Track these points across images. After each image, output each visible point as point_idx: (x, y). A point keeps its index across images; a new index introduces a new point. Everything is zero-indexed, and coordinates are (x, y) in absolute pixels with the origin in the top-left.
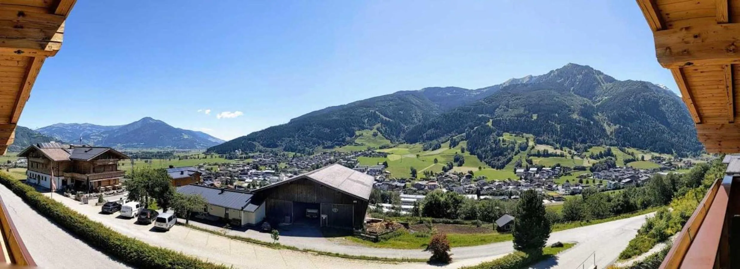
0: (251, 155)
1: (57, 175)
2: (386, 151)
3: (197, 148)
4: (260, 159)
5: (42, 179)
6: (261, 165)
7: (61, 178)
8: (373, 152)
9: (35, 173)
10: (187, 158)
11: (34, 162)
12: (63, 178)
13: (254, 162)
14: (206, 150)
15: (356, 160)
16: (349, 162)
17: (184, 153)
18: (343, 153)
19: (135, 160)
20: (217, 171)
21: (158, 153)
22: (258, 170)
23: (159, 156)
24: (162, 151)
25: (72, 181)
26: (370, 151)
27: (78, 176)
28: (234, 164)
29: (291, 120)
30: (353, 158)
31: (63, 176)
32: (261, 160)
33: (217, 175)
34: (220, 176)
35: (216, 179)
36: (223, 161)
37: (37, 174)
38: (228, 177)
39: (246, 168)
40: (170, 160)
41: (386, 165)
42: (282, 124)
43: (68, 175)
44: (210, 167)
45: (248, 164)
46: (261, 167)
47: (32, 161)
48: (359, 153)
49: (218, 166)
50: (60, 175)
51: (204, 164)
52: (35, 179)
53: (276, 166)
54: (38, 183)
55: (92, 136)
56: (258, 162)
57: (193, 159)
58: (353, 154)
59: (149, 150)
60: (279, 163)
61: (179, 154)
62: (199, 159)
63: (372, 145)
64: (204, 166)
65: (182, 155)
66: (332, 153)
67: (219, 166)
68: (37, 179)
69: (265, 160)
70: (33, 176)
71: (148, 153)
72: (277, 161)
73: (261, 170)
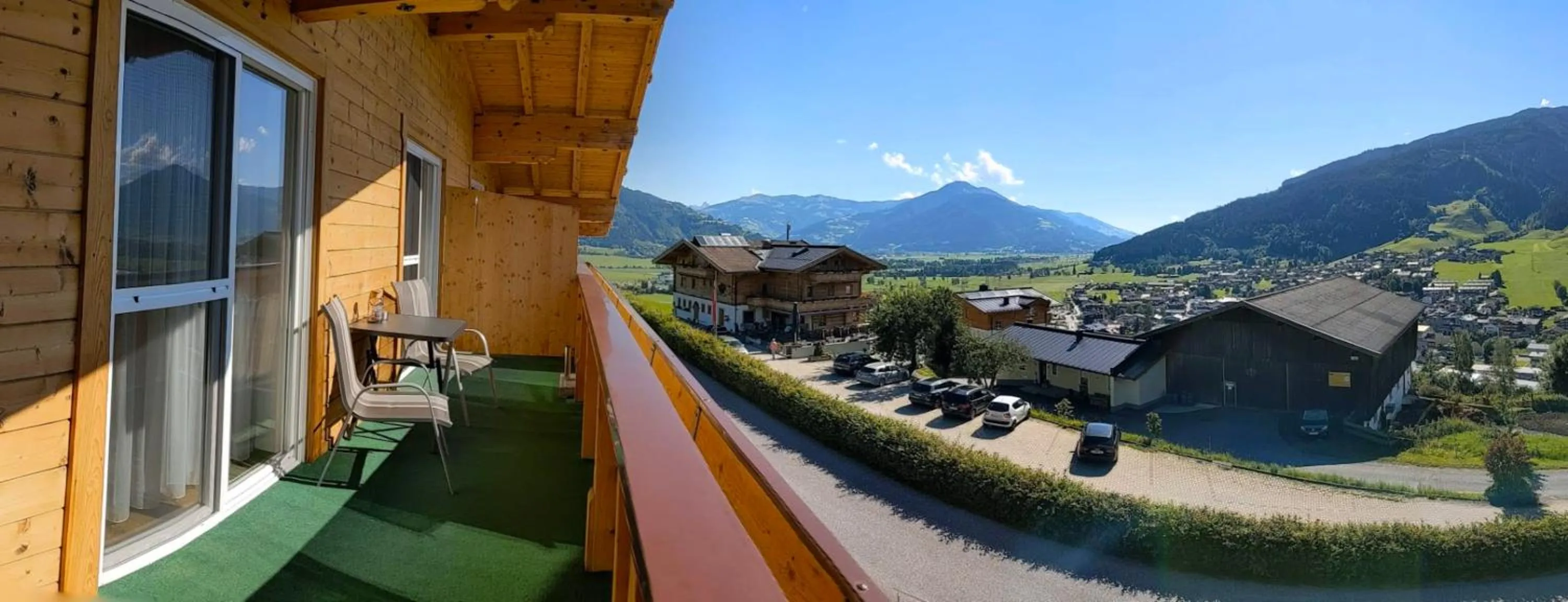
0: (1194, 263)
1: (734, 302)
2: (1497, 246)
3: (1072, 251)
4: (1213, 273)
5: (703, 311)
6: (1217, 286)
7: (743, 308)
8: (1469, 250)
9: (688, 298)
10: (1048, 274)
11: (688, 275)
12: (746, 308)
13: (1200, 279)
14: (1092, 255)
15: (1431, 269)
16: (1415, 275)
17: (1041, 263)
18: (1403, 254)
19: (929, 279)
20: (1115, 302)
21: (983, 261)
22: (1210, 298)
23: (985, 269)
24: (993, 257)
25: (765, 315)
26: (1462, 250)
27: (775, 304)
28: (1153, 286)
29: (1284, 183)
30: (1424, 266)
31: (745, 304)
32: (1216, 276)
33: (1114, 312)
34: (1123, 312)
35: (1113, 319)
36: (1130, 278)
37: (693, 300)
38: (1139, 315)
39: (1181, 294)
40: (1009, 278)
41: (1497, 280)
42: (1263, 192)
43: (757, 302)
44: (1099, 294)
45: (1187, 284)
46: (1216, 292)
47: (681, 274)
48: (1439, 254)
49: (1118, 292)
50: (738, 302)
51: (1087, 287)
52: (688, 310)
53: (1250, 288)
54: (694, 320)
55: (831, 224)
56: (1209, 279)
57: (1062, 275)
58: (1424, 257)
59: (962, 257)
60: (1258, 280)
61: (1030, 265)
62: (1076, 276)
63: (1467, 235)
64: (1088, 291)
65: (1036, 266)
66: (1377, 254)
67: (1121, 291)
68: (692, 310)
69: (1224, 274)
70: (685, 305)
71: (961, 262)
72: (1253, 278)
73: (1216, 297)
